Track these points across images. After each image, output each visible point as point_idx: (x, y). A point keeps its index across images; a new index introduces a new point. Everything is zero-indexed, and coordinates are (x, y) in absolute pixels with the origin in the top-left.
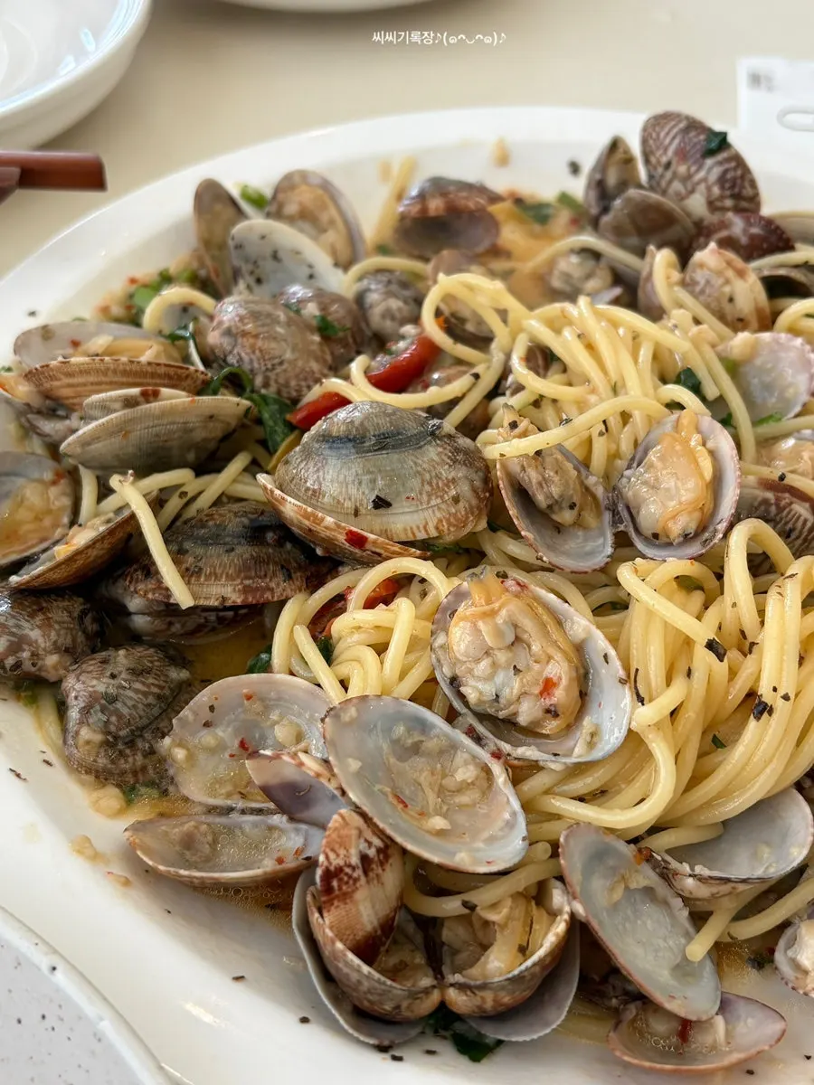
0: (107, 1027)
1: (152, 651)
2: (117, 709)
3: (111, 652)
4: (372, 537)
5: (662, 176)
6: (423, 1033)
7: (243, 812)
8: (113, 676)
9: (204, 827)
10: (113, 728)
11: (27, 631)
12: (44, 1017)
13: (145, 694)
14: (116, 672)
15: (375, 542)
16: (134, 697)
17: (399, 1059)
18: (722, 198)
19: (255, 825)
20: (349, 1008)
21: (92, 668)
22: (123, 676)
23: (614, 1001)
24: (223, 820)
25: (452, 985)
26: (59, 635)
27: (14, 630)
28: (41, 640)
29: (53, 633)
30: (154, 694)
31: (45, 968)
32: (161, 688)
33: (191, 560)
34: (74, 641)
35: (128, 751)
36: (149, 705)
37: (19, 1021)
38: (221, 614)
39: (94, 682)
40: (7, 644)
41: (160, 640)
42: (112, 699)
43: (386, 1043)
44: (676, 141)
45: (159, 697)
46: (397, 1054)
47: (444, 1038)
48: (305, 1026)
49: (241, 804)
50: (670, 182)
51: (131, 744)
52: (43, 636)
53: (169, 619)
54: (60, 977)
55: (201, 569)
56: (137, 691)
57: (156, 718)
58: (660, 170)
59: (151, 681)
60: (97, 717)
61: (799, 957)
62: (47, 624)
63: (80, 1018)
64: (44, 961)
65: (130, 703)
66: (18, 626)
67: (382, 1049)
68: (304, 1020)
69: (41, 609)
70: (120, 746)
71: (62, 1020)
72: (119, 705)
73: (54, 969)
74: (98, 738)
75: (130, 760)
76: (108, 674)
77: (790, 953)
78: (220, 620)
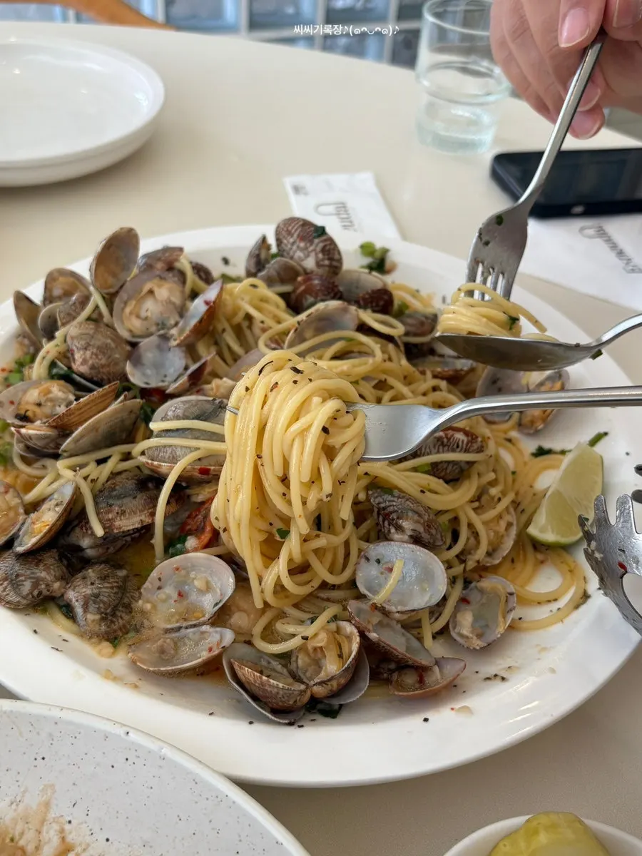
0: (166, 751)
1: (103, 566)
2: (100, 600)
3: (84, 572)
4: (212, 468)
5: (291, 249)
6: (304, 714)
7: (187, 628)
8: (92, 584)
9: (168, 640)
10: (102, 610)
11: (39, 574)
12: (127, 759)
13: (112, 588)
14: (93, 581)
15: (214, 470)
16: (106, 591)
17: (302, 726)
18: (323, 260)
19: (194, 633)
20: (269, 710)
21: (79, 583)
22: (97, 582)
23: (385, 675)
24: (177, 634)
25: (314, 685)
26: (55, 571)
27: (31, 576)
28: (47, 577)
29: (52, 572)
30: (116, 587)
31: (123, 735)
32: (117, 582)
33: (117, 508)
34: (63, 572)
35: (114, 619)
36: (115, 593)
37: (113, 767)
38: (133, 536)
39: (84, 590)
40: (31, 584)
41: (103, 559)
42: (97, 596)
43: (293, 721)
44: (298, 231)
45: (118, 587)
46: (300, 724)
47: (315, 713)
48: (252, 725)
49: (185, 624)
50: (295, 252)
51: (114, 615)
52: (48, 574)
53: (106, 547)
54: (133, 736)
55: (125, 511)
56: (107, 588)
57: (121, 599)
58: (289, 246)
59: (111, 580)
60: (92, 607)
61: (461, 631)
62: (47, 568)
63: (150, 752)
64: (121, 731)
65: (107, 594)
66: (33, 573)
67: (291, 724)
68: (251, 723)
69: (40, 560)
70: (110, 618)
71: (139, 757)
72: (101, 597)
73: (128, 733)
74: (97, 617)
75: (116, 623)
76: (89, 583)
77: (456, 630)
78: (133, 539)
